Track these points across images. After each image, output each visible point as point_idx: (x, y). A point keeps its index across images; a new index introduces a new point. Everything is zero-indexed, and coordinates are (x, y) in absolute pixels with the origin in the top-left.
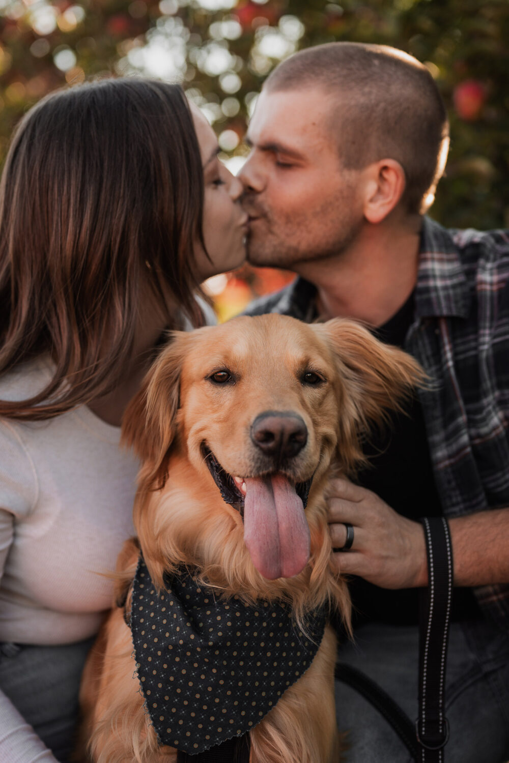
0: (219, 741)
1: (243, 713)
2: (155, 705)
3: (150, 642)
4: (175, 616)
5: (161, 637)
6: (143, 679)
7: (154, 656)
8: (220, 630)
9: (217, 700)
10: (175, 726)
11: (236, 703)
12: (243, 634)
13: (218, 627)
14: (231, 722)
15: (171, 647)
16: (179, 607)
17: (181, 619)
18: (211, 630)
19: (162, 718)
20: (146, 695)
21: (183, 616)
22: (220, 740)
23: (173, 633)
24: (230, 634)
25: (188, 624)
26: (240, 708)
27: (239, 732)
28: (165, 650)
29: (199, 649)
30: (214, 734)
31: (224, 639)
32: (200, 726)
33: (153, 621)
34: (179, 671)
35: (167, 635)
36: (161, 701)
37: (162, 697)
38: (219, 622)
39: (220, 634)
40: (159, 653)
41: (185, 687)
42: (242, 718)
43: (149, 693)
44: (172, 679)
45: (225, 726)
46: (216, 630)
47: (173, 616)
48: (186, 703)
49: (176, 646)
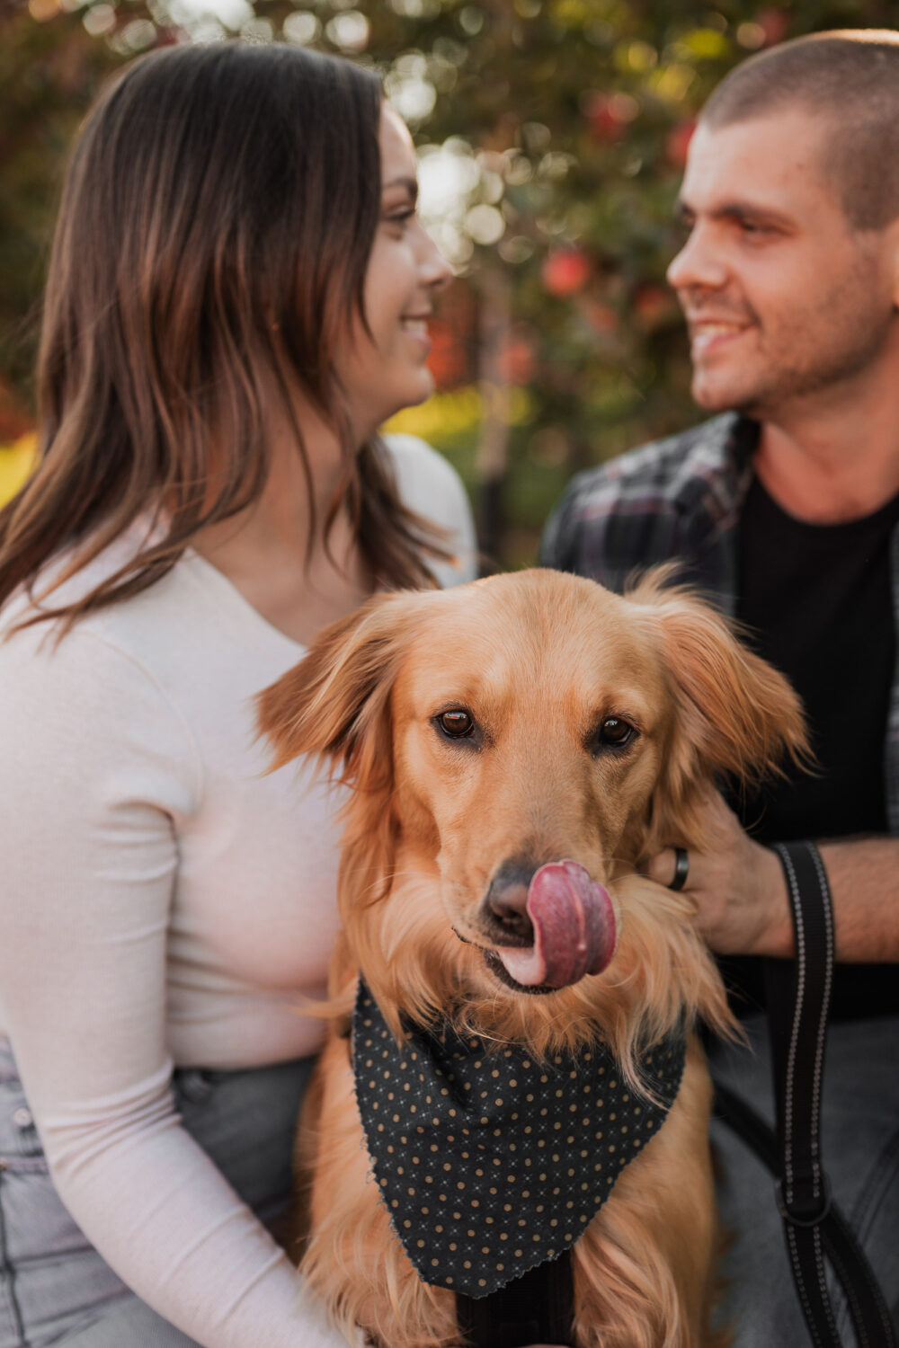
0: (519, 1272)
1: (554, 1223)
2: (408, 1224)
3: (387, 1121)
4: (422, 1078)
5: (405, 1114)
6: (384, 1182)
7: (397, 1145)
8: (499, 1095)
9: (508, 1208)
10: (444, 1254)
11: (540, 1209)
12: (538, 1096)
13: (495, 1089)
14: (536, 1238)
15: (421, 1130)
16: (426, 1062)
17: (431, 1084)
18: (484, 1095)
19: (421, 1244)
20: (391, 1209)
21: (435, 1077)
22: (521, 1269)
23: (422, 1106)
24: (515, 1100)
25: (444, 1092)
26: (548, 1215)
27: (551, 1253)
28: (413, 1135)
29: (466, 1132)
30: (510, 1260)
31: (508, 1109)
32: (486, 1250)
33: (390, 1087)
34: (440, 1166)
35: (413, 1109)
36: (416, 1217)
37: (418, 1209)
38: (496, 1081)
39: (499, 1102)
40: (404, 1140)
41: (451, 1191)
42: (554, 1231)
43: (395, 1204)
44: (429, 1180)
45: (527, 1246)
46: (492, 1096)
47: (418, 1078)
48: (457, 1216)
49: (429, 1128)
